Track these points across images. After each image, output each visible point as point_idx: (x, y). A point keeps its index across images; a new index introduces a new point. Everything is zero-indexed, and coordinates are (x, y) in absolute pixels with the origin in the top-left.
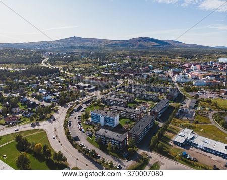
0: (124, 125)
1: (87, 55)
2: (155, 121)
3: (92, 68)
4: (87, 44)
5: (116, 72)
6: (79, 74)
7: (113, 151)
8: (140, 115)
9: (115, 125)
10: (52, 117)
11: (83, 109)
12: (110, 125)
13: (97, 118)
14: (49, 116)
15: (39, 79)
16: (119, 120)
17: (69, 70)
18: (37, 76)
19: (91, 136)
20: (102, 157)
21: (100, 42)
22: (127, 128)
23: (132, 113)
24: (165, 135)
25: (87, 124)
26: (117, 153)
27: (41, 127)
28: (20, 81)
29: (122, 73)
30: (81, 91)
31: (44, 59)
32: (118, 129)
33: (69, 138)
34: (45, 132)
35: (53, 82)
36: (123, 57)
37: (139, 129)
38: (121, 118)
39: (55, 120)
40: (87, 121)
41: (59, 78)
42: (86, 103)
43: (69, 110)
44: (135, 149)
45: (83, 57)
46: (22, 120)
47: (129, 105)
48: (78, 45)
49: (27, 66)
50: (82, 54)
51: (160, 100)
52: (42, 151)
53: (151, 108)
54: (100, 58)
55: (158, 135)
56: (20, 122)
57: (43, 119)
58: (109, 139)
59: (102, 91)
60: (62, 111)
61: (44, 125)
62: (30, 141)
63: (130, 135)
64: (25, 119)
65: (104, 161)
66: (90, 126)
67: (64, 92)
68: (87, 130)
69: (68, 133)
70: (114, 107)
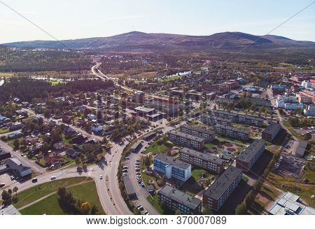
0: (199, 180)
1: (151, 59)
2: (244, 175)
3: (157, 81)
4: (151, 42)
5: (191, 88)
6: (139, 92)
8: (222, 166)
9: (186, 179)
10: (103, 158)
11: (143, 149)
12: (179, 178)
13: (162, 166)
14: (99, 156)
16: (192, 170)
17: (126, 83)
19: (152, 193)
21: (171, 39)
22: (202, 185)
23: (210, 162)
24: (256, 200)
25: (147, 174)
27: (89, 174)
29: (198, 91)
30: (141, 119)
32: (190, 185)
33: (124, 195)
34: (94, 182)
35: (105, 102)
36: (201, 62)
37: (219, 191)
38: (194, 167)
40: (149, 169)
41: (113, 96)
42: (147, 139)
43: (124, 150)
45: (145, 62)
46: (66, 161)
47: (206, 146)
48: (140, 43)
49: (73, 75)
50: (144, 58)
51: (253, 140)
52: (89, 212)
53: (239, 153)
54: (169, 63)
55: (247, 201)
56: (63, 165)
57: (91, 161)
59: (169, 120)
60: (117, 149)
61: (92, 170)
64: (69, 159)
66: (152, 178)
67: (119, 120)
69: (122, 188)
70: (185, 150)
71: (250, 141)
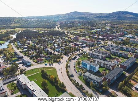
0: (102, 72)
1: (83, 23)
2: (124, 71)
3: (84, 32)
4: (83, 16)
5: (100, 35)
6: (76, 36)
7: (93, 87)
8: (113, 67)
9: (96, 71)
10: (60, 61)
11: (77, 59)
12: (93, 70)
13: (85, 65)
14: (58, 60)
15: (54, 37)
16: (99, 68)
17: (71, 33)
18: (53, 36)
19: (80, 75)
20: (86, 89)
21: (91, 15)
22: (103, 74)
23: (108, 65)
24: (129, 82)
25: (79, 68)
26: (95, 89)
28: (44, 38)
29: (104, 37)
30: (77, 47)
31: (57, 25)
32: (98, 74)
33: (68, 75)
34: (56, 69)
35: (61, 40)
36: (106, 25)
37: (111, 76)
38: (100, 67)
39: (61, 63)
40: (79, 66)
41: (65, 38)
42: (79, 55)
43: (69, 58)
44: (107, 88)
45: (79, 25)
46: (45, 61)
47: (106, 59)
48: (77, 16)
49: (48, 30)
50: (79, 23)
51: (129, 58)
52: (54, 80)
53: (122, 63)
54: (90, 25)
55: (125, 82)
56: (44, 62)
57: (55, 62)
58: (91, 79)
59: (89, 48)
60: (66, 58)
61: (55, 65)
62: (48, 73)
63: (105, 79)
64: (46, 60)
65: (87, 92)
66: (81, 70)
67: (67, 47)
68: (79, 72)
69: (68, 72)
70: (96, 59)
71: (128, 58)
